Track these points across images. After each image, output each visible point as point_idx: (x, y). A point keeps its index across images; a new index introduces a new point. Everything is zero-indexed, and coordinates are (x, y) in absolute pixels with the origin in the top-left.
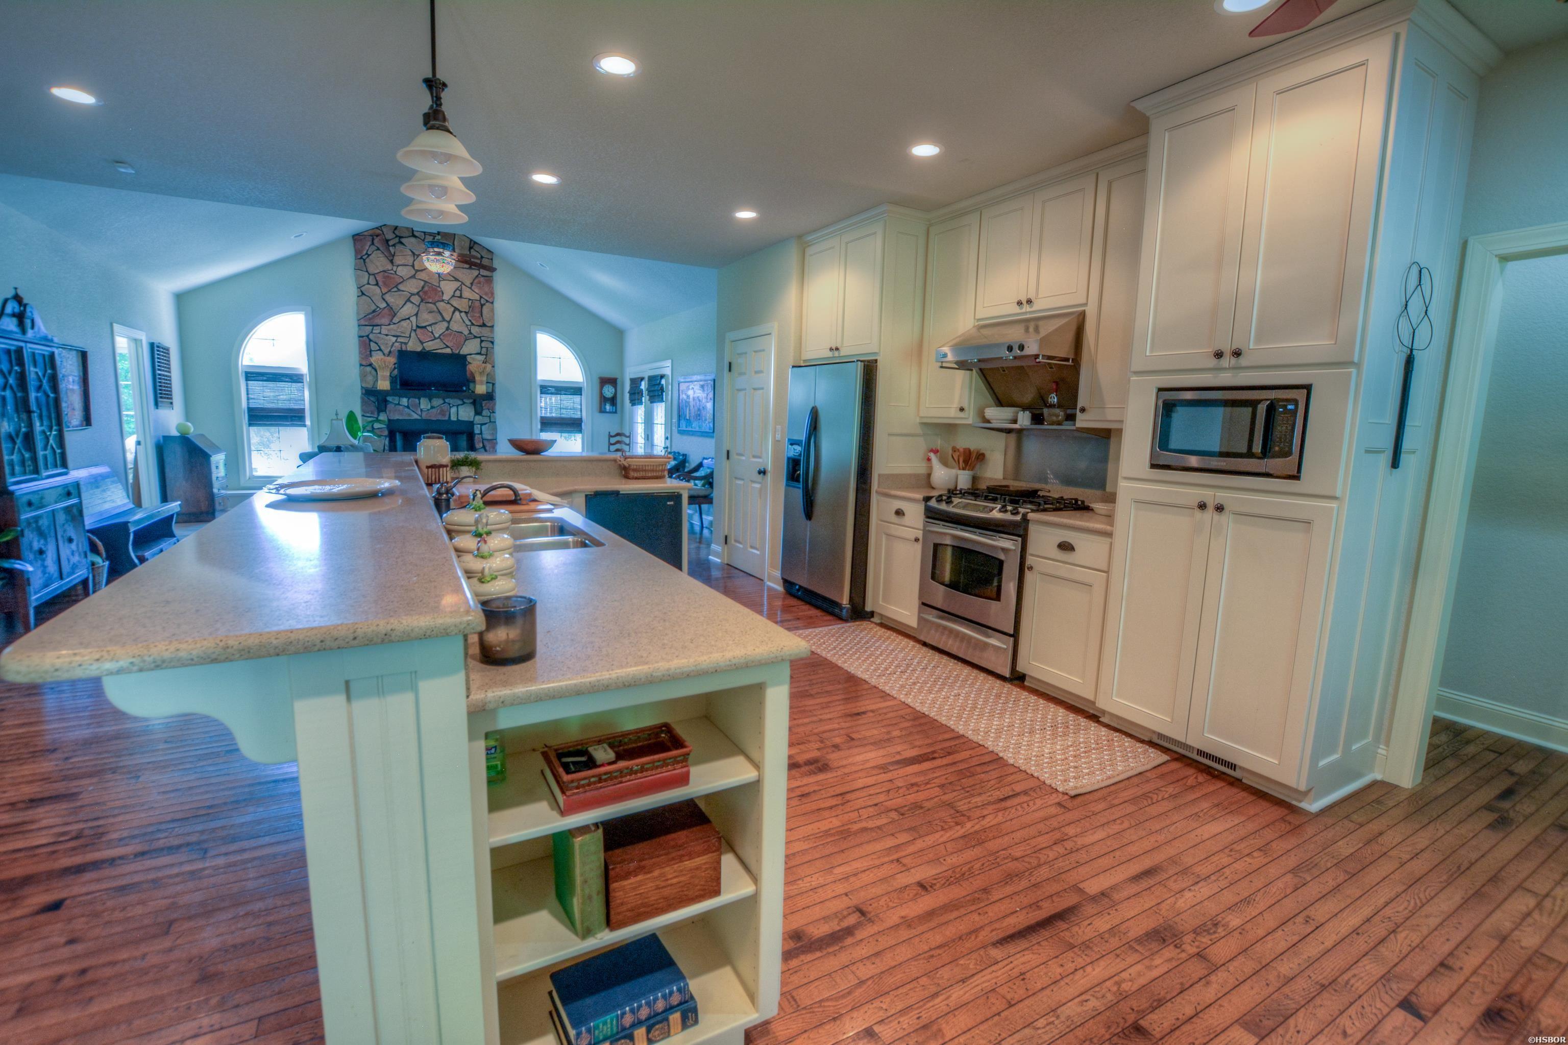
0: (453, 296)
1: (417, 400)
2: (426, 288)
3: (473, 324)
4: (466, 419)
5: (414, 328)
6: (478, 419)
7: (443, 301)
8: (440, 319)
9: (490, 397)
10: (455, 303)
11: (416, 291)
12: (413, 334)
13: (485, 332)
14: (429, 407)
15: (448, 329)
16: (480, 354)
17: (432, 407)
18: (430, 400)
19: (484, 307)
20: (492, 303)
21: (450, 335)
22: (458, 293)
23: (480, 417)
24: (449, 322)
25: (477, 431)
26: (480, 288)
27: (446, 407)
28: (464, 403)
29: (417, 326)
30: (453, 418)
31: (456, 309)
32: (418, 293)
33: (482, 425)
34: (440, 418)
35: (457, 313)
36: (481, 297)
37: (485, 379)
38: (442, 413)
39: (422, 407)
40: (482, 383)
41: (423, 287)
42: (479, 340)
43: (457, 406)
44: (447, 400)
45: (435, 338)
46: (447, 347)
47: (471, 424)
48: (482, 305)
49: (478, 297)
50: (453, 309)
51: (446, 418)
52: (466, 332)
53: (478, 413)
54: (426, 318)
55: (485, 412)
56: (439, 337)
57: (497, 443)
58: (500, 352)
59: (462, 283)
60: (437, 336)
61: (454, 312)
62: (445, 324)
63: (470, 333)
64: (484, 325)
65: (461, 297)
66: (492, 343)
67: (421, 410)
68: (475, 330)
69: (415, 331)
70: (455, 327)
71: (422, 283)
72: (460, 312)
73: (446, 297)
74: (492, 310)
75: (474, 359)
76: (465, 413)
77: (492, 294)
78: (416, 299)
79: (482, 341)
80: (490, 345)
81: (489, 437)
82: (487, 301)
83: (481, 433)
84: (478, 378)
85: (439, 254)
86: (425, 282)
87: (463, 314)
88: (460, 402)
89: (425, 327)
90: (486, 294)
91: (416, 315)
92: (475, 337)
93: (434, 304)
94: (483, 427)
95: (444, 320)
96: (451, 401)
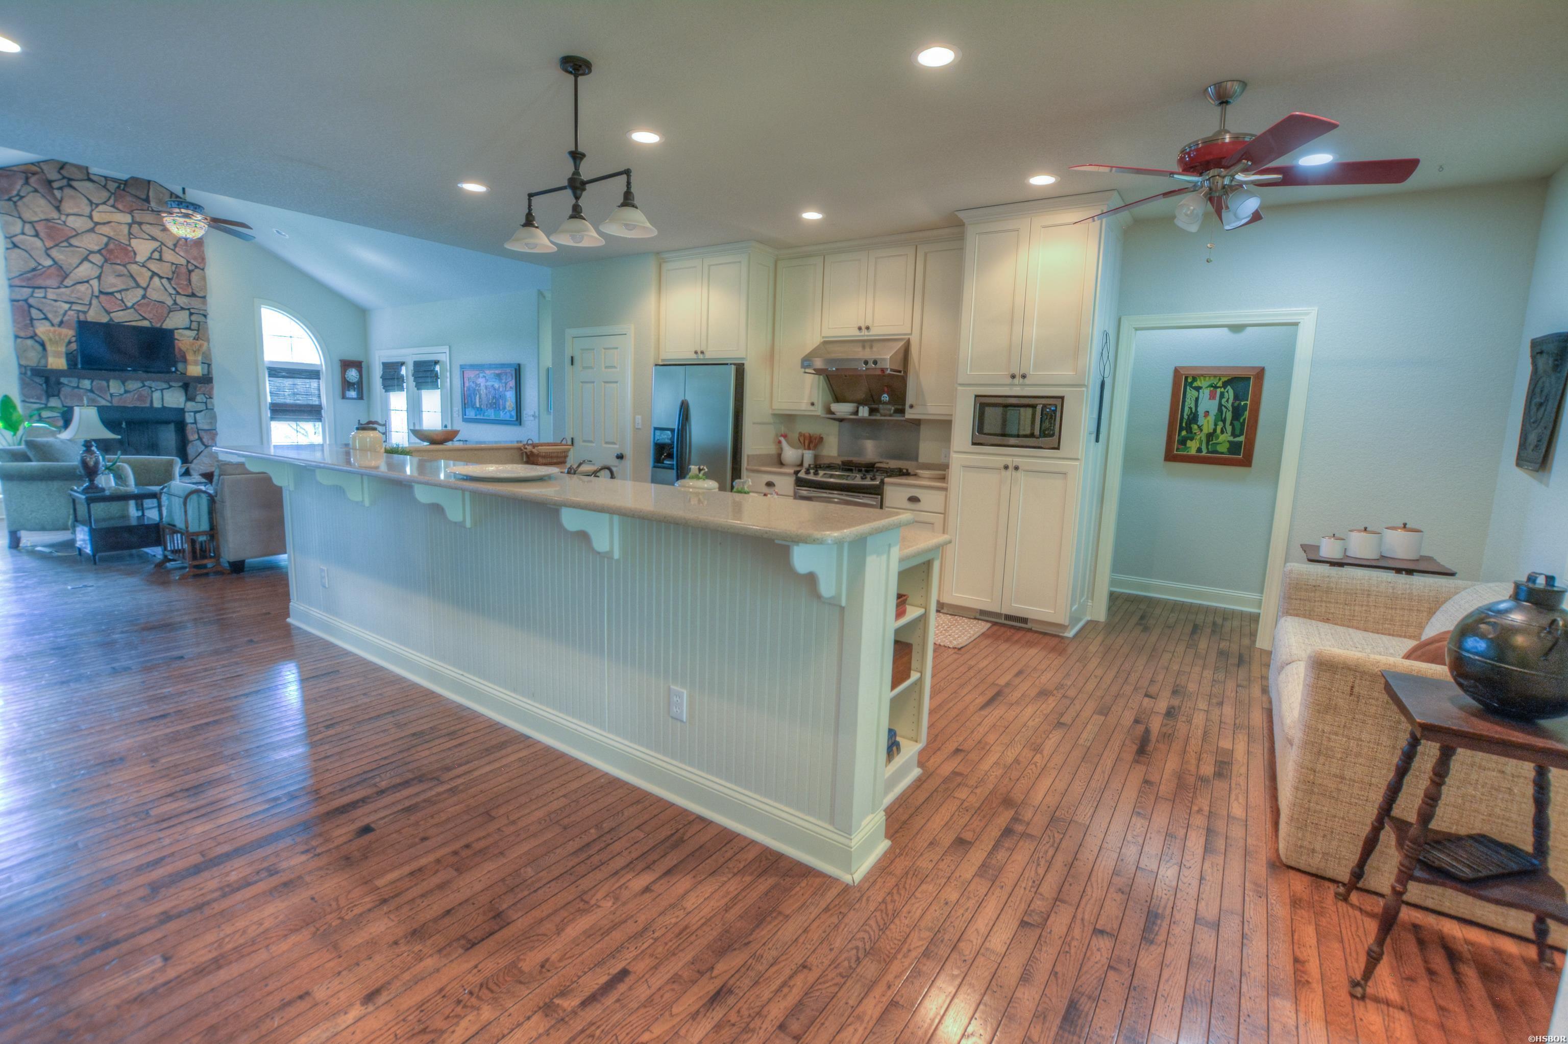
0: (150, 258)
1: (104, 383)
2: (111, 246)
3: (178, 293)
4: (175, 406)
5: (96, 293)
6: (190, 406)
7: (136, 263)
8: (134, 285)
9: (207, 379)
10: (154, 266)
11: (96, 248)
12: (95, 302)
13: (195, 303)
14: (122, 391)
15: (144, 297)
16: (189, 328)
17: (126, 392)
18: (123, 383)
19: (193, 275)
20: (203, 269)
21: (148, 305)
22: (156, 256)
23: (193, 403)
24: (145, 289)
25: (189, 418)
26: (186, 251)
27: (145, 391)
28: (171, 387)
29: (101, 292)
30: (157, 404)
31: (154, 274)
32: (99, 252)
33: (196, 412)
34: (138, 404)
35: (156, 279)
36: (188, 262)
37: (200, 358)
38: (141, 398)
39: (112, 391)
40: (196, 363)
41: (107, 244)
42: (187, 312)
43: (162, 390)
44: (147, 383)
45: (127, 308)
46: (145, 319)
47: (182, 411)
48: (190, 272)
49: (184, 262)
50: (150, 274)
51: (148, 405)
52: (170, 302)
53: (190, 398)
54: (112, 282)
55: (200, 398)
56: (132, 307)
57: (216, 434)
58: (216, 326)
59: (162, 243)
60: (129, 304)
61: (151, 278)
62: (140, 292)
63: (175, 303)
64: (193, 295)
65: (160, 260)
66: (205, 316)
67: (111, 395)
68: (182, 301)
69: (97, 297)
70: (153, 295)
71: (105, 239)
72: (161, 278)
73: (138, 259)
74: (204, 278)
75: (182, 335)
76: (174, 399)
77: (203, 259)
78: (97, 259)
79: (191, 314)
80: (201, 319)
81: (206, 427)
82: (196, 267)
83: (195, 423)
84: (190, 357)
85: (187, 216)
86: (110, 238)
87: (165, 281)
88: (165, 386)
89: (112, 294)
90: (195, 258)
91: (99, 277)
92: (182, 309)
93: (124, 266)
94: (198, 415)
95: (138, 286)
96: (153, 384)
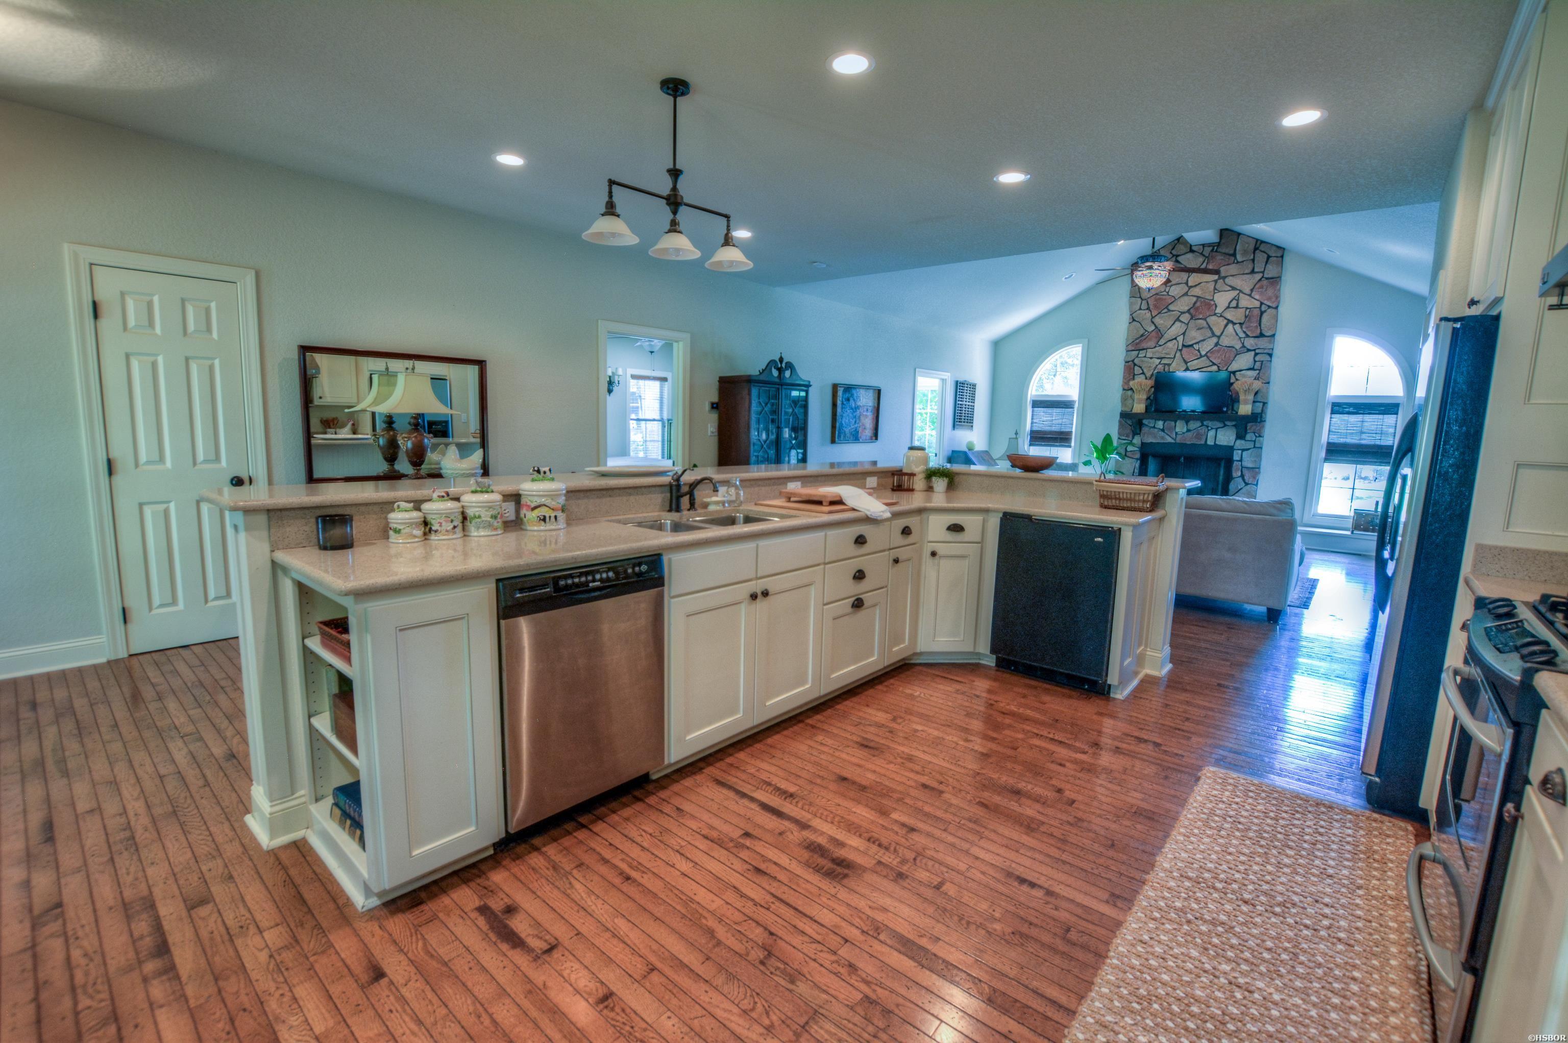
0: (1228, 307)
1: (1173, 423)
2: (1198, 304)
3: (1247, 336)
4: (1225, 444)
5: (1180, 348)
6: (1240, 444)
7: (1215, 314)
8: (1209, 334)
9: (1257, 418)
10: (1229, 315)
11: (1186, 308)
12: (1178, 354)
13: (1262, 343)
14: (1185, 430)
15: (1217, 344)
16: (1252, 369)
17: (1188, 431)
18: (1187, 423)
19: (1265, 315)
20: (1277, 308)
21: (1218, 351)
22: (1234, 304)
23: (1243, 442)
24: (1219, 337)
25: (1236, 456)
26: (1261, 294)
27: (1204, 429)
28: (1225, 425)
29: (1183, 346)
30: (1210, 442)
31: (1229, 321)
32: (1188, 311)
33: (1243, 450)
34: (1195, 441)
35: (1230, 326)
36: (1262, 303)
37: (1251, 397)
38: (1199, 436)
39: (1178, 430)
40: (1246, 403)
41: (1195, 303)
42: (1253, 353)
43: (1217, 429)
44: (1205, 423)
45: (1201, 356)
46: (1214, 364)
47: (1231, 449)
48: (1262, 313)
49: (1257, 304)
50: (1225, 321)
51: (1203, 442)
52: (1238, 346)
53: (1240, 436)
54: (1194, 335)
55: (1249, 436)
56: (1206, 355)
57: (1259, 473)
58: (1279, 363)
59: (1241, 291)
60: (1203, 353)
61: (1226, 326)
62: (1215, 340)
63: (1243, 346)
64: (1262, 335)
65: (1237, 307)
66: (1270, 355)
67: (1176, 433)
68: (1250, 342)
69: (1181, 350)
70: (1225, 341)
71: (1195, 299)
72: (1234, 324)
73: (1219, 310)
74: (1276, 318)
75: (1244, 376)
76: (1225, 437)
77: (1277, 297)
78: (1185, 318)
79: (1256, 354)
80: (1268, 358)
81: (1250, 465)
82: (1269, 307)
83: (1241, 461)
84: (1242, 397)
85: (1150, 268)
86: (1198, 297)
87: (1237, 327)
88: (1220, 425)
89: (1191, 346)
90: (1269, 299)
91: (1184, 334)
92: (1249, 350)
93: (1205, 319)
94: (1245, 453)
95: (1214, 335)
96: (1210, 423)
